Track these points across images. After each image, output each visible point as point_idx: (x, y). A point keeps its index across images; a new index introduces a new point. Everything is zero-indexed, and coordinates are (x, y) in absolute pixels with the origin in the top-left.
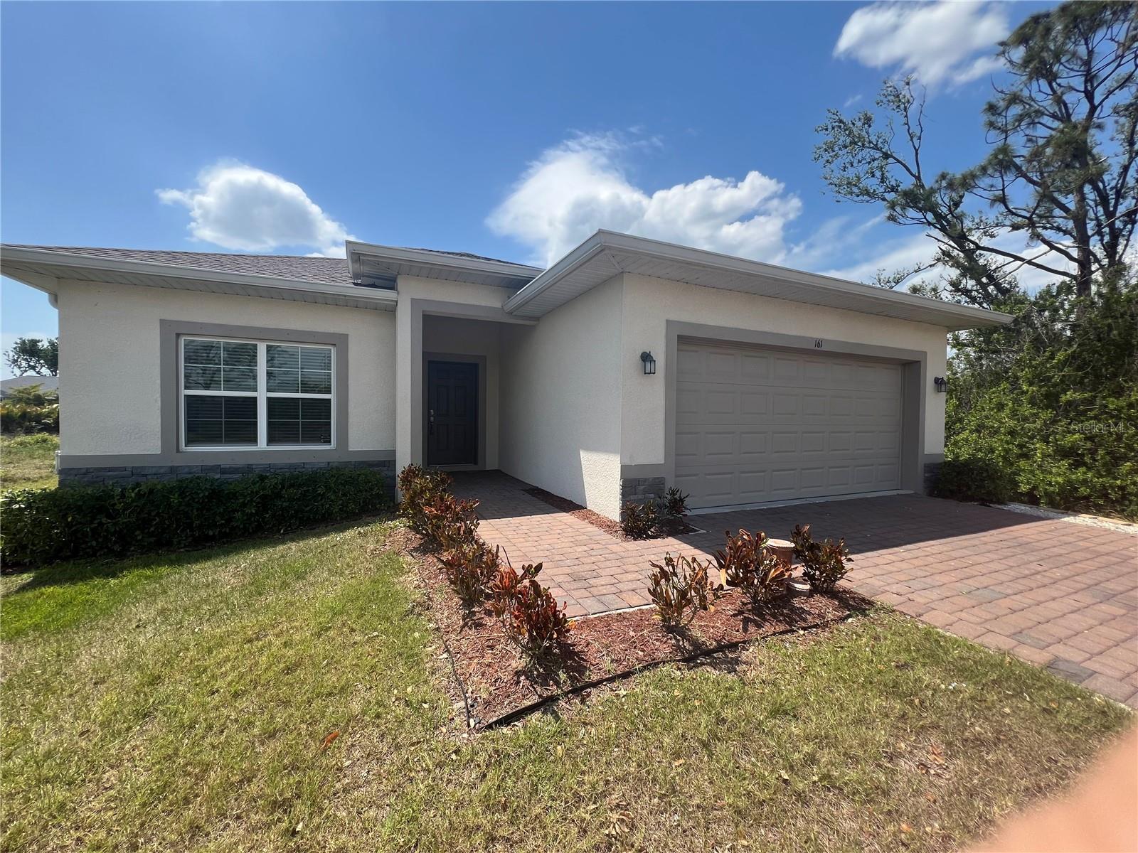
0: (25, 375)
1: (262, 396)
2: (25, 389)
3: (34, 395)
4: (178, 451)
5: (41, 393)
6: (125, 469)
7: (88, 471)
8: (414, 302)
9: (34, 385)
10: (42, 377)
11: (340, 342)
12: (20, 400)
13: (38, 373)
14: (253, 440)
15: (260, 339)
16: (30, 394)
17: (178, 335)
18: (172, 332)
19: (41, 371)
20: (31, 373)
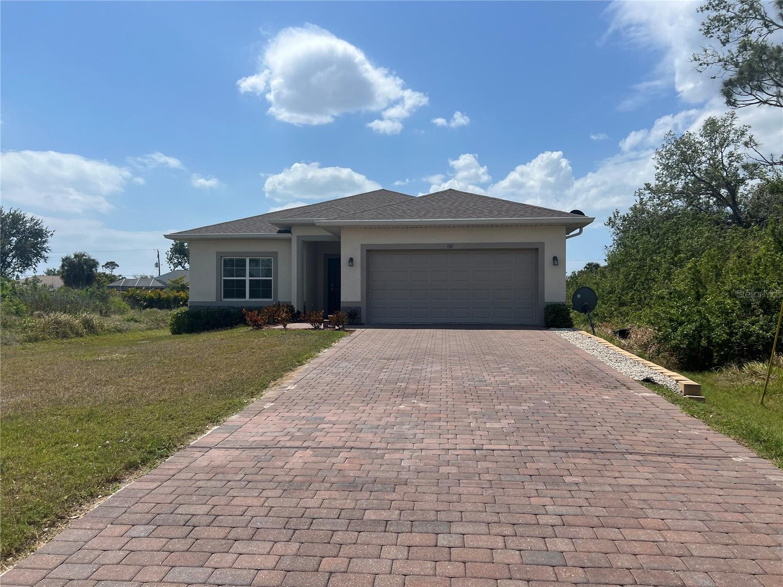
0: (176, 269)
1: (247, 278)
2: (176, 280)
3: (182, 285)
4: (221, 300)
5: (184, 282)
6: (205, 306)
7: (196, 307)
8: (298, 237)
9: (181, 277)
10: (185, 271)
11: (275, 254)
12: (173, 288)
13: (183, 268)
14: (244, 297)
15: (247, 257)
16: (178, 283)
17: (221, 257)
18: (219, 255)
19: (185, 265)
20: (180, 268)
